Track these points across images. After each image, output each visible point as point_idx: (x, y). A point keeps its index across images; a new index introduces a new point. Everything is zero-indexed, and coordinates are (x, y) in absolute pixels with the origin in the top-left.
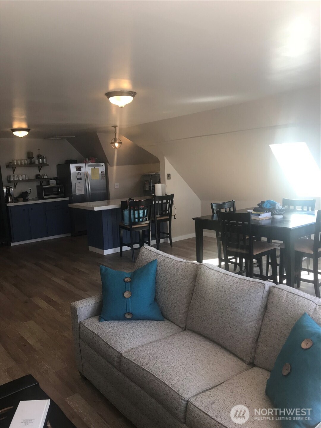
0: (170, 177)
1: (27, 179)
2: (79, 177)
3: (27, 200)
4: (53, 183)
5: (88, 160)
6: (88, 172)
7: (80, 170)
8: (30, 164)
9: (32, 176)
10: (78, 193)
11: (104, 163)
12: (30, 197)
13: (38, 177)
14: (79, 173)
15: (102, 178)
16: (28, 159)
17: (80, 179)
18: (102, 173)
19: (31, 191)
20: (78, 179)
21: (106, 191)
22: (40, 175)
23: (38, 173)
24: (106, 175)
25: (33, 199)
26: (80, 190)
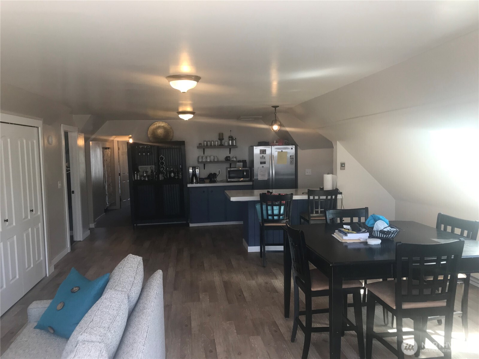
0: (344, 166)
1: (216, 160)
2: (263, 160)
3: (215, 182)
4: (239, 166)
5: (276, 143)
6: (273, 156)
7: (265, 153)
8: (220, 145)
9: (222, 157)
10: (260, 178)
11: (294, 146)
12: (218, 179)
13: (227, 159)
14: (263, 156)
15: (291, 162)
16: (218, 140)
17: (264, 163)
18: (290, 157)
19: (219, 173)
20: (261, 163)
21: (294, 177)
22: (229, 157)
23: (228, 155)
24: (295, 159)
25: (222, 181)
26: (263, 175)
